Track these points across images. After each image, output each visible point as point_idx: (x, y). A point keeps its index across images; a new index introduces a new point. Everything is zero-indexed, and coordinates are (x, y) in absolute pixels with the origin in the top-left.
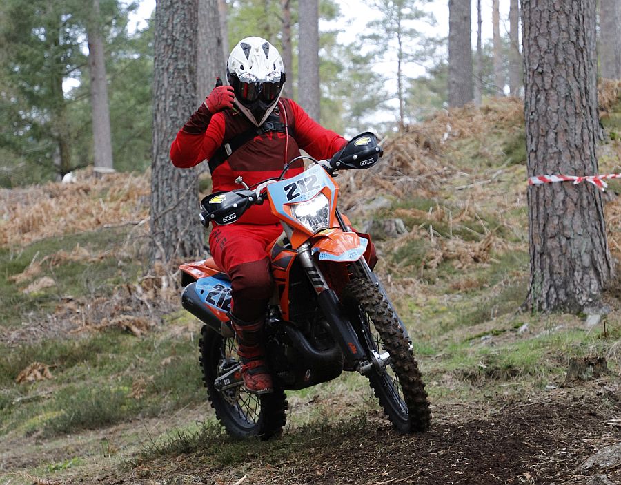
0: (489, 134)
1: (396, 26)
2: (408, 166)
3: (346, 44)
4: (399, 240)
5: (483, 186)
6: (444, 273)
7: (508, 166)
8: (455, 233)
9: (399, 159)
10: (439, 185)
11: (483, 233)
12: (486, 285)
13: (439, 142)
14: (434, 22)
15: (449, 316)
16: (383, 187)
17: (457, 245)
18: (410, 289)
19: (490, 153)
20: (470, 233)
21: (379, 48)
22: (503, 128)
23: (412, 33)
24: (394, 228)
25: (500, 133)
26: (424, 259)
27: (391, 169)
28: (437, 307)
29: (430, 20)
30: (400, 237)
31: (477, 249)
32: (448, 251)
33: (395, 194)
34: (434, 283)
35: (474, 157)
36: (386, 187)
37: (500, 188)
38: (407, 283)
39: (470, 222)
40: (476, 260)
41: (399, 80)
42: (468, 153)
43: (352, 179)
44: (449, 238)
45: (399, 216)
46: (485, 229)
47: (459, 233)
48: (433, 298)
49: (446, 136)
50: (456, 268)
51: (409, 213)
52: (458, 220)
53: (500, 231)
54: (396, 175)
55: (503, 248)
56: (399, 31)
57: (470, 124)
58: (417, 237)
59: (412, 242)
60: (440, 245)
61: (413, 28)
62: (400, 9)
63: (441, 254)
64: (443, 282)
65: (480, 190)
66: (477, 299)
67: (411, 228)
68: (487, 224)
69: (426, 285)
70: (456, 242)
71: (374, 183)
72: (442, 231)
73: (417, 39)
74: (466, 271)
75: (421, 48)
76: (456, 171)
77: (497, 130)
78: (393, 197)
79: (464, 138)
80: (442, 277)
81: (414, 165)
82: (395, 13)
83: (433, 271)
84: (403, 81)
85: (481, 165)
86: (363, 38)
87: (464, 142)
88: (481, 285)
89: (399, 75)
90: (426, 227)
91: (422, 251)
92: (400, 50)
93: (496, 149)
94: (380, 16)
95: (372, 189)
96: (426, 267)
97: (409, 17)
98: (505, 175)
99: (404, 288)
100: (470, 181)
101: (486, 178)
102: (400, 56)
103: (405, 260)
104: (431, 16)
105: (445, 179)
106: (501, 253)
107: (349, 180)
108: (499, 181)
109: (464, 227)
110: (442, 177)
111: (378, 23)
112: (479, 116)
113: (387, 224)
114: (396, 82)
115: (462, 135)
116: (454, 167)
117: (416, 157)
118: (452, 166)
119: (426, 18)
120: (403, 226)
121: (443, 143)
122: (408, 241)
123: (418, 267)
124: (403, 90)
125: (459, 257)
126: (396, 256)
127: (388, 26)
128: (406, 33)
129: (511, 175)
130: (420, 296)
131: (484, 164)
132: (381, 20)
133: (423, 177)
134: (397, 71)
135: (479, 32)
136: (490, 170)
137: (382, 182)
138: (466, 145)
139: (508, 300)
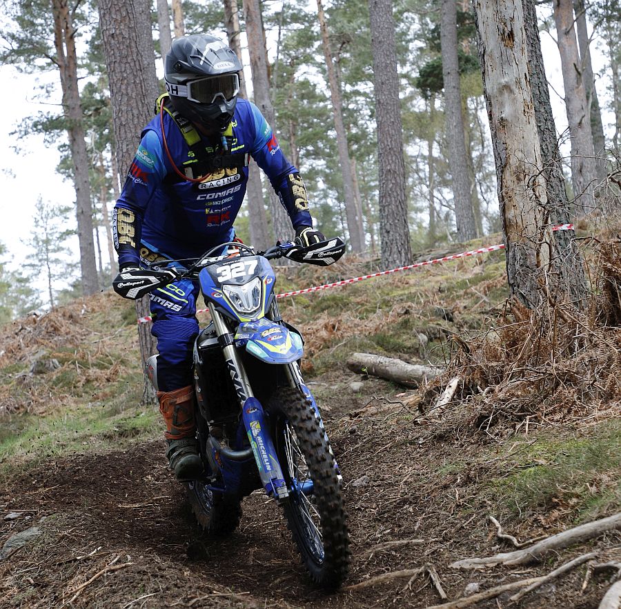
0: (111, 309)
1: (46, 257)
2: (58, 330)
3: (11, 271)
4: (56, 372)
5: (110, 339)
6: (88, 389)
7: (125, 326)
8: (93, 365)
9: (52, 326)
10: (80, 341)
11: (112, 364)
12: (116, 395)
13: (79, 315)
14: (71, 253)
15: (92, 415)
16: (43, 344)
17: (95, 372)
18: (65, 401)
19: (113, 320)
20: (103, 365)
21: (36, 272)
22: (120, 305)
23: (57, 261)
24: (52, 365)
25: (119, 308)
26: (74, 382)
27: (47, 332)
28: (84, 410)
29: (68, 252)
30: (56, 371)
31: (108, 374)
32: (89, 376)
33: (52, 348)
34: (81, 396)
35: (103, 324)
36: (45, 344)
37: (121, 340)
38: (63, 398)
39: (103, 358)
40: (108, 380)
41: (50, 292)
42: (98, 321)
43: (21, 340)
44: (89, 368)
45: (55, 358)
46: (113, 362)
47: (96, 365)
48: (81, 406)
49: (83, 311)
50: (95, 386)
51: (61, 355)
52: (95, 357)
53: (123, 362)
54: (51, 336)
55: (126, 372)
56: (47, 260)
57: (99, 304)
58: (67, 369)
59: (64, 373)
60: (84, 373)
61: (57, 258)
62: (47, 246)
63: (85, 378)
64: (87, 395)
65: (108, 342)
66: (111, 403)
67: (64, 364)
68: (114, 358)
69: (76, 398)
70: (94, 371)
71: (37, 342)
72: (84, 365)
73: (60, 265)
74: (102, 388)
75: (63, 270)
76: (91, 332)
77: (116, 307)
78: (50, 350)
79: (95, 313)
80: (86, 393)
81: (63, 329)
82: (44, 249)
83: (81, 389)
84: (53, 293)
85: (107, 328)
86: (24, 266)
87: (95, 315)
88: (113, 395)
89: (50, 288)
90: (74, 363)
91: (72, 378)
92: (49, 272)
93: (117, 317)
94: (35, 251)
95: (36, 346)
96: (75, 387)
97: (54, 251)
98: (123, 332)
99: (61, 401)
100: (101, 337)
101: (111, 334)
102: (50, 276)
103: (61, 384)
104: (68, 249)
105: (84, 337)
106: (125, 376)
107: (19, 341)
108: (120, 336)
109: (99, 361)
110: (82, 336)
111: (33, 256)
112: (104, 299)
113: (47, 362)
114: (49, 294)
115: (93, 310)
116: (90, 330)
117: (63, 324)
118: (88, 329)
119: (65, 251)
120: (58, 364)
121: (81, 316)
122: (62, 373)
123: (70, 388)
124: (53, 298)
125: (96, 379)
126: (54, 382)
127: (40, 257)
128: (52, 262)
129: (128, 332)
130: (72, 405)
131: (109, 327)
132: (35, 253)
133: (69, 336)
134: (48, 286)
135: (100, 258)
136: (113, 330)
137: (42, 341)
138: (97, 317)
139: (131, 401)
